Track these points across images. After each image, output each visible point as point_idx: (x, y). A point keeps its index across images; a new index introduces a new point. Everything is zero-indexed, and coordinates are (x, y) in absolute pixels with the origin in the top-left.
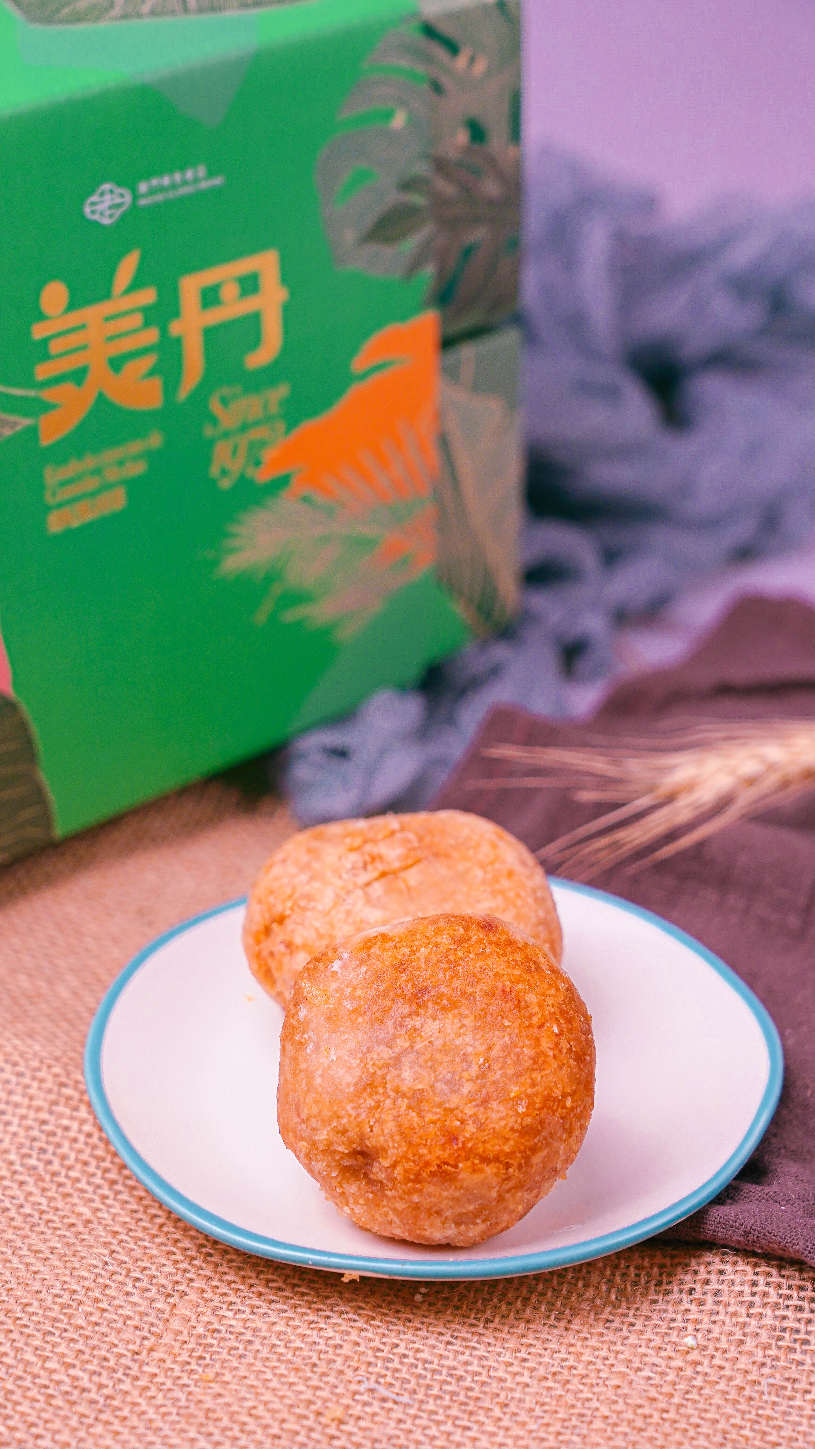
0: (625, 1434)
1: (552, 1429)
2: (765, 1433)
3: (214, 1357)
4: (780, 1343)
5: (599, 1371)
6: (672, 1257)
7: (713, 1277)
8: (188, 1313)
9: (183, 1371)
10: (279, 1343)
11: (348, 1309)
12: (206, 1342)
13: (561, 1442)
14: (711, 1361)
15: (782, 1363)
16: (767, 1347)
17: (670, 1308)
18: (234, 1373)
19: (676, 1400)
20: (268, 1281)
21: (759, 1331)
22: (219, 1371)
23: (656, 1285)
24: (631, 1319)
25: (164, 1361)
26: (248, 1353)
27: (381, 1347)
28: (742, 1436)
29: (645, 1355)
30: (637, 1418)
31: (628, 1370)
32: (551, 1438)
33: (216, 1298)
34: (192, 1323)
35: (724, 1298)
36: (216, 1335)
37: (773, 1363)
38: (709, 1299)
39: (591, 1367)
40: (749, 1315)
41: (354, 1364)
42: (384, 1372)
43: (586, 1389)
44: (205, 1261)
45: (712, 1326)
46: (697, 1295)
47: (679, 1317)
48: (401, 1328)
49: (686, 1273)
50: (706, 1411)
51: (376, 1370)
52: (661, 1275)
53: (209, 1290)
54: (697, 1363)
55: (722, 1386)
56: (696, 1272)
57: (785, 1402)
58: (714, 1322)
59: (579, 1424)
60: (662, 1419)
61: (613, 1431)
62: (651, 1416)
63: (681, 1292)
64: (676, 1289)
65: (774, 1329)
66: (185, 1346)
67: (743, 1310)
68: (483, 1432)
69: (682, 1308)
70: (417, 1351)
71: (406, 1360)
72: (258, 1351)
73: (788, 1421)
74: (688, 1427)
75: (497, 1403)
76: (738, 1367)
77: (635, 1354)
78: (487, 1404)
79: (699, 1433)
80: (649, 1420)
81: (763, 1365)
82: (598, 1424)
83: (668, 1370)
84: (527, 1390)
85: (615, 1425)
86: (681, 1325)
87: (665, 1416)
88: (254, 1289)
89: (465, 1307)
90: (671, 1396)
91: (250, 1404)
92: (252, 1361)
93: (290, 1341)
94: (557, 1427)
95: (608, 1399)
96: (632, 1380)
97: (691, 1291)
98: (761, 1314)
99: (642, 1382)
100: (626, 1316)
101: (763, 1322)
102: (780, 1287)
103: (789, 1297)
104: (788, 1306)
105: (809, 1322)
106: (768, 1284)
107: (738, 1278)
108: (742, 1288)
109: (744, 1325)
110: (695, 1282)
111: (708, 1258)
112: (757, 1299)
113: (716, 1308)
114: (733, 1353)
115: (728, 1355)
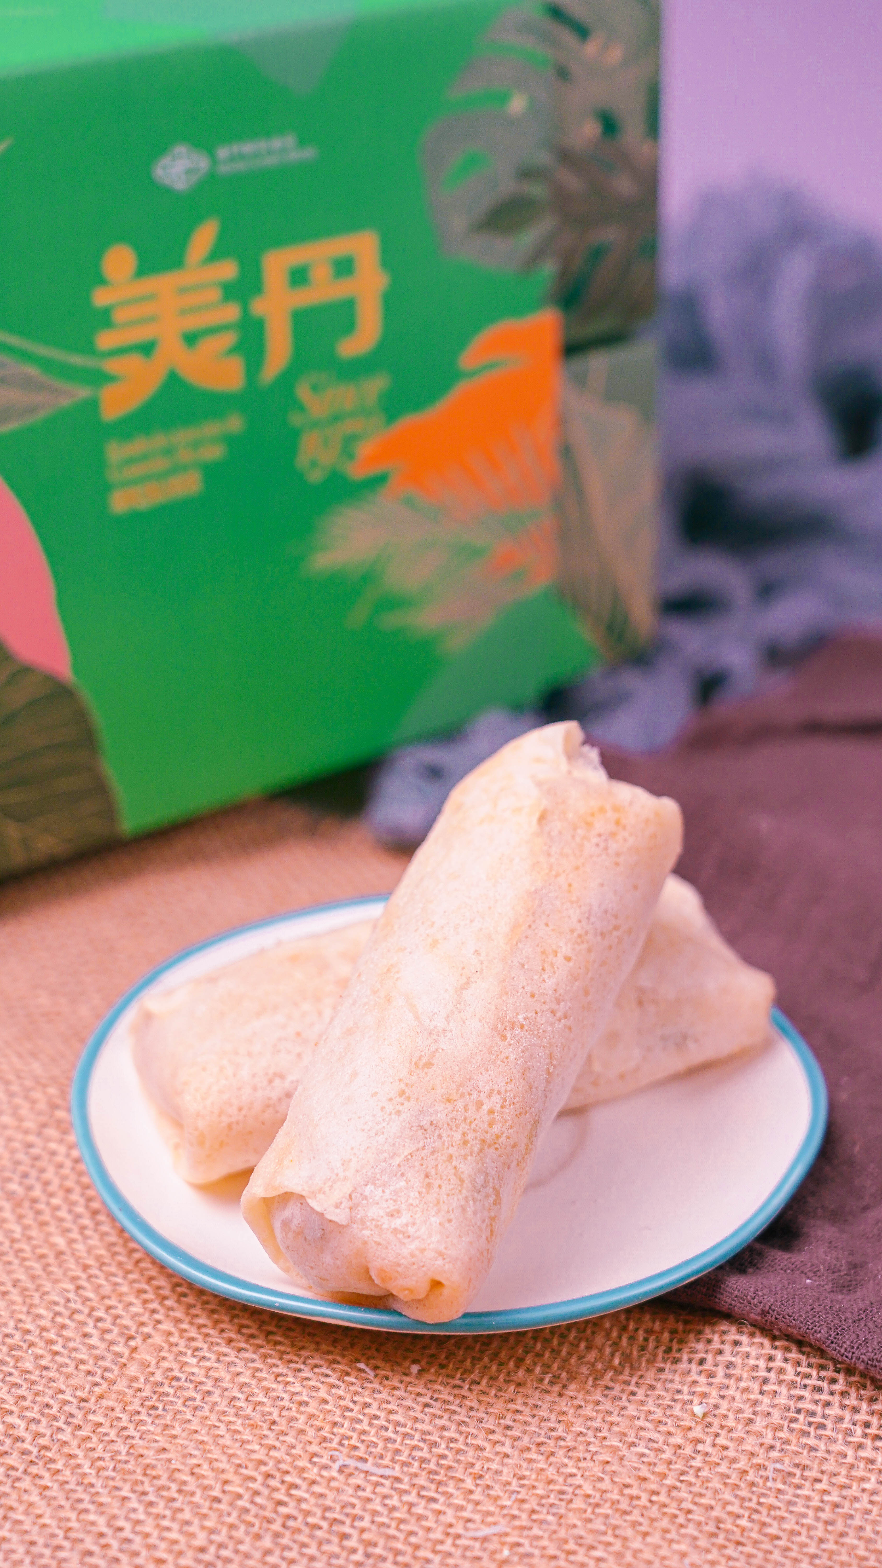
0: (607, 1516)
1: (526, 1506)
2: (764, 1524)
3: (167, 1407)
4: (793, 1425)
5: (589, 1443)
6: (686, 1322)
7: (727, 1348)
8: (148, 1358)
9: (131, 1421)
10: (240, 1395)
11: (322, 1362)
12: (162, 1390)
13: (535, 1521)
14: (714, 1440)
15: (793, 1448)
16: (778, 1428)
17: (677, 1378)
18: (185, 1426)
19: (668, 1482)
20: (241, 1326)
21: (770, 1410)
22: (169, 1423)
23: (665, 1352)
24: (632, 1388)
25: (113, 1410)
26: (203, 1405)
27: (352, 1405)
28: (737, 1526)
29: (642, 1428)
30: (622, 1499)
31: (620, 1445)
32: (524, 1516)
33: (182, 1343)
34: (151, 1369)
35: (737, 1372)
36: (174, 1383)
37: (784, 1446)
38: (721, 1371)
39: (580, 1439)
40: (762, 1393)
41: (318, 1423)
42: (350, 1433)
43: (571, 1463)
44: (178, 1301)
45: (720, 1401)
46: (707, 1366)
47: (685, 1389)
48: (376, 1386)
49: (698, 1341)
50: (701, 1495)
51: (342, 1431)
52: (671, 1340)
53: (177, 1334)
54: (698, 1441)
55: (723, 1469)
56: (709, 1341)
57: (791, 1491)
58: (723, 1397)
59: (557, 1502)
60: (650, 1501)
61: (593, 1512)
62: (638, 1498)
63: (690, 1361)
64: (685, 1357)
65: (788, 1409)
66: (139, 1394)
67: (755, 1386)
68: (449, 1505)
69: (690, 1379)
70: (391, 1412)
71: (376, 1422)
72: (216, 1403)
73: (791, 1512)
74: (678, 1512)
75: (471, 1474)
76: (744, 1448)
77: (631, 1427)
78: (459, 1475)
79: (689, 1520)
80: (635, 1502)
81: (772, 1447)
82: (578, 1503)
83: (665, 1447)
84: (506, 1460)
85: (597, 1505)
86: (687, 1397)
87: (654, 1498)
88: (225, 1335)
89: (451, 1366)
90: (664, 1476)
91: (195, 1461)
92: (208, 1414)
93: (252, 1395)
94: (533, 1504)
95: (593, 1476)
96: (624, 1456)
97: (702, 1362)
98: (775, 1392)
99: (635, 1459)
100: (628, 1383)
101: (777, 1401)
102: (798, 1364)
103: (808, 1376)
104: (805, 1386)
105: (828, 1404)
106: (786, 1360)
107: (753, 1351)
108: (757, 1363)
109: (756, 1403)
110: (707, 1352)
111: (724, 1326)
112: (772, 1375)
113: (726, 1381)
114: (740, 1432)
115: (734, 1435)
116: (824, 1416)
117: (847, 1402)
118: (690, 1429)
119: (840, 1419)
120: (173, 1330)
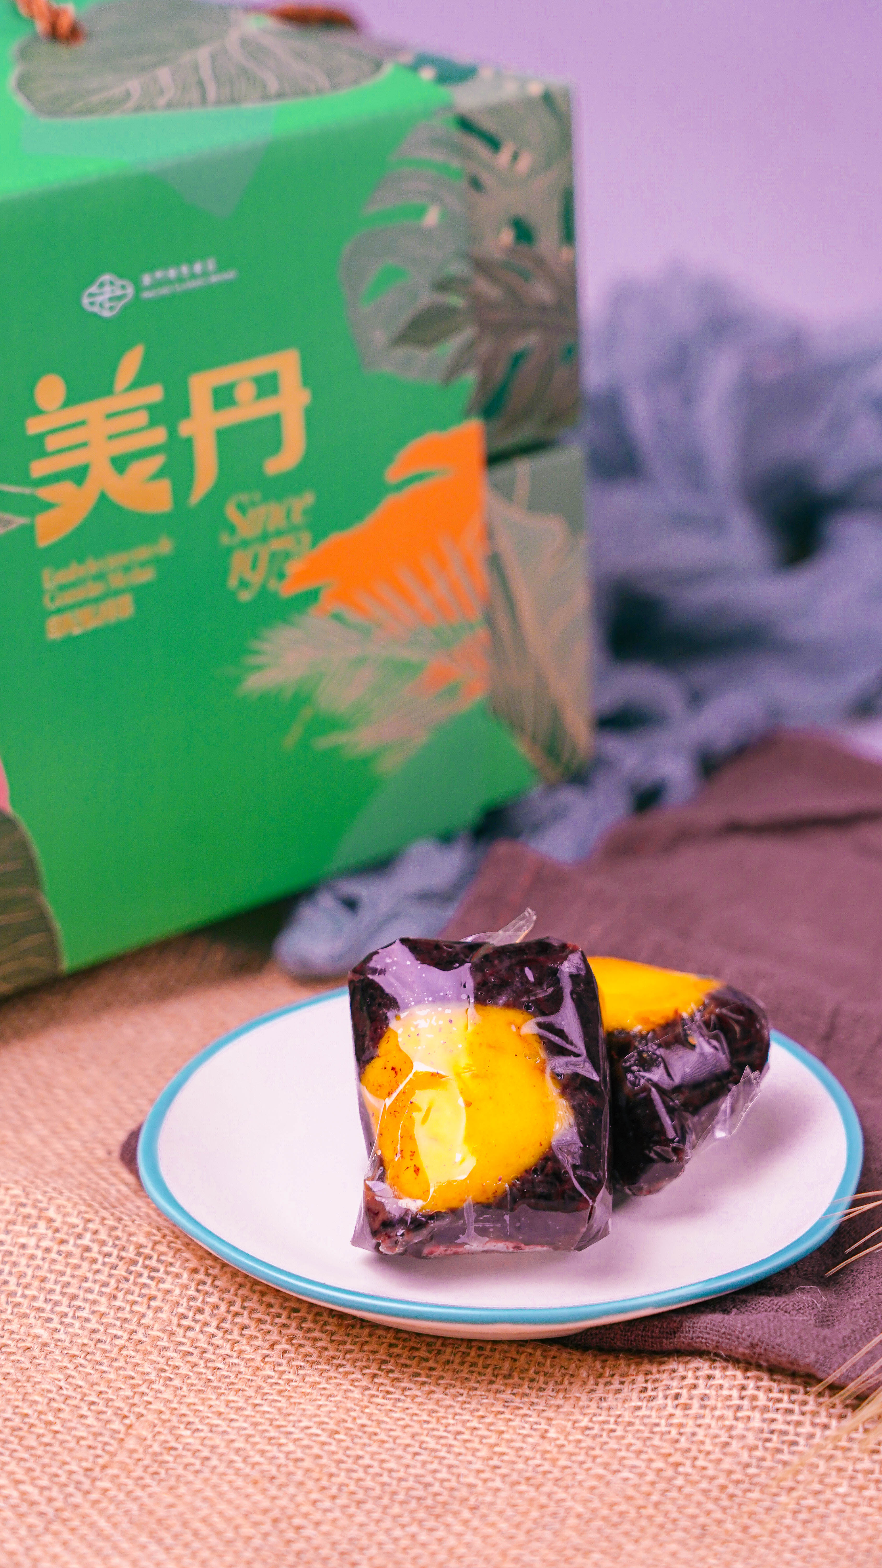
4: (768, 1445)
5: (575, 1474)
6: (659, 1364)
7: (701, 1382)
10: (237, 1458)
14: (693, 1462)
15: (768, 1464)
16: (753, 1448)
19: (654, 1498)
21: (745, 1433)
29: (624, 1458)
30: (612, 1515)
31: (605, 1472)
35: (711, 1402)
37: (759, 1463)
38: (696, 1403)
39: (567, 1471)
40: (736, 1419)
41: (315, 1475)
42: (347, 1482)
43: (560, 1491)
45: (697, 1429)
46: (682, 1400)
47: (663, 1422)
49: (673, 1379)
50: (685, 1507)
51: (339, 1480)
52: (646, 1381)
53: (167, 1412)
54: (677, 1465)
55: (704, 1485)
56: (685, 1378)
57: (769, 1499)
58: (699, 1426)
60: (639, 1514)
63: (665, 1397)
64: (663, 1394)
65: (762, 1431)
67: (730, 1414)
69: (667, 1413)
76: (722, 1467)
81: (748, 1465)
83: (648, 1471)
84: (498, 1494)
86: (664, 1429)
87: (642, 1512)
90: (649, 1494)
95: (583, 1499)
96: (610, 1481)
97: (677, 1396)
98: (749, 1417)
99: (620, 1483)
101: (751, 1425)
102: (770, 1391)
103: (780, 1401)
104: (777, 1410)
105: (799, 1424)
106: (758, 1388)
107: (727, 1383)
108: (730, 1393)
109: (731, 1428)
110: (681, 1387)
111: (697, 1363)
112: (746, 1403)
113: (702, 1412)
114: (717, 1454)
115: (712, 1457)
116: (797, 1435)
117: (818, 1420)
118: (670, 1455)
119: (812, 1436)
120: (163, 1409)
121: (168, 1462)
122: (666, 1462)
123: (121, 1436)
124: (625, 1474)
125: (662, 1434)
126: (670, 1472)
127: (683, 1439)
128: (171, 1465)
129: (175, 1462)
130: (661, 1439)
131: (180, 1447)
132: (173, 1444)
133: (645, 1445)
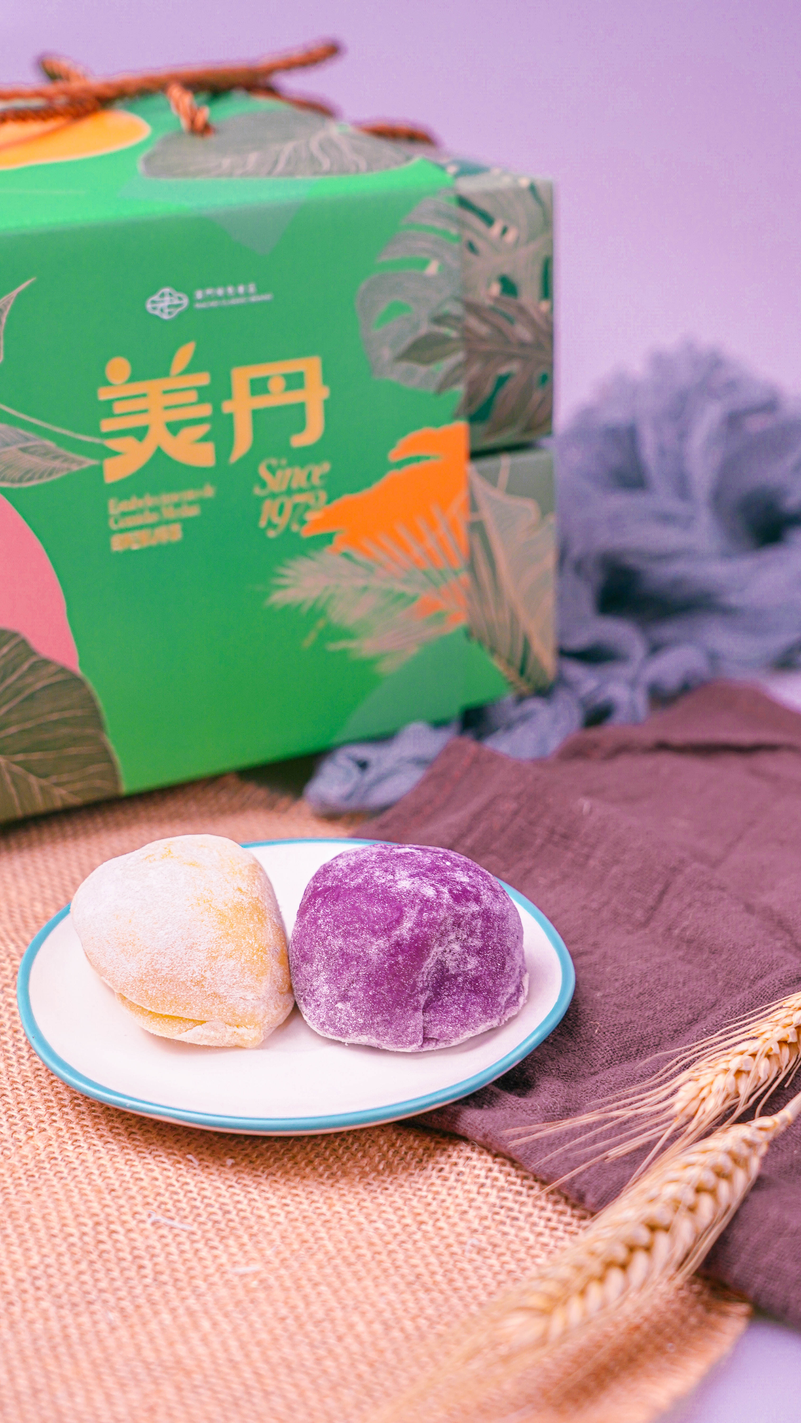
0: (337, 1266)
1: (281, 1256)
3: (41, 1176)
4: (496, 1217)
5: (342, 1219)
6: (437, 1143)
7: (461, 1161)
8: (39, 1144)
9: (13, 1183)
10: (96, 1172)
13: (283, 1265)
14: (435, 1223)
15: (491, 1232)
16: (484, 1218)
17: (421, 1180)
18: (49, 1189)
19: (390, 1247)
21: (482, 1205)
22: (39, 1186)
23: (417, 1162)
24: (386, 1185)
26: (68, 1176)
27: (175, 1183)
28: (432, 1279)
29: (384, 1212)
30: (352, 1256)
31: (364, 1221)
32: (277, 1262)
34: (39, 1152)
35: (464, 1178)
36: (52, 1161)
37: (485, 1231)
38: (453, 1177)
40: (478, 1193)
41: (146, 1193)
45: (447, 1197)
46: (443, 1174)
47: (425, 1188)
48: (198, 1172)
49: (441, 1155)
50: (412, 1257)
51: (162, 1199)
52: (423, 1154)
53: (65, 1130)
54: (423, 1223)
55: (435, 1242)
56: (449, 1156)
57: (481, 1260)
58: (450, 1195)
59: (304, 1254)
60: (373, 1259)
62: (364, 1256)
63: (433, 1169)
64: (430, 1166)
65: (494, 1205)
66: (25, 1166)
67: (475, 1188)
68: (226, 1252)
69: (430, 1181)
70: (203, 1189)
71: (189, 1195)
73: (476, 1274)
74: (390, 1267)
75: (249, 1233)
76: (455, 1229)
77: (376, 1210)
78: (240, 1233)
79: (396, 1272)
80: (361, 1258)
81: (475, 1231)
82: (319, 1256)
84: (277, 1226)
86: (424, 1194)
87: (376, 1257)
90: (389, 1243)
91: (48, 1211)
93: (105, 1172)
97: (441, 1170)
98: (488, 1193)
100: (384, 1181)
101: (488, 1200)
102: (509, 1175)
103: (514, 1183)
104: (511, 1190)
105: (523, 1204)
106: (501, 1171)
107: (479, 1164)
108: (480, 1172)
109: (472, 1200)
110: (446, 1164)
111: (463, 1146)
112: (489, 1182)
113: (456, 1184)
114: (456, 1219)
115: (452, 1221)
116: (520, 1212)
117: (538, 1203)
118: (419, 1214)
119: (530, 1215)
120: (63, 1127)
121: (45, 1168)
122: (414, 1220)
123: (21, 1144)
124: (380, 1225)
125: (421, 1197)
126: (414, 1228)
127: (434, 1203)
128: (46, 1171)
129: (50, 1169)
130: (419, 1201)
131: (60, 1158)
132: (56, 1155)
133: (405, 1204)
